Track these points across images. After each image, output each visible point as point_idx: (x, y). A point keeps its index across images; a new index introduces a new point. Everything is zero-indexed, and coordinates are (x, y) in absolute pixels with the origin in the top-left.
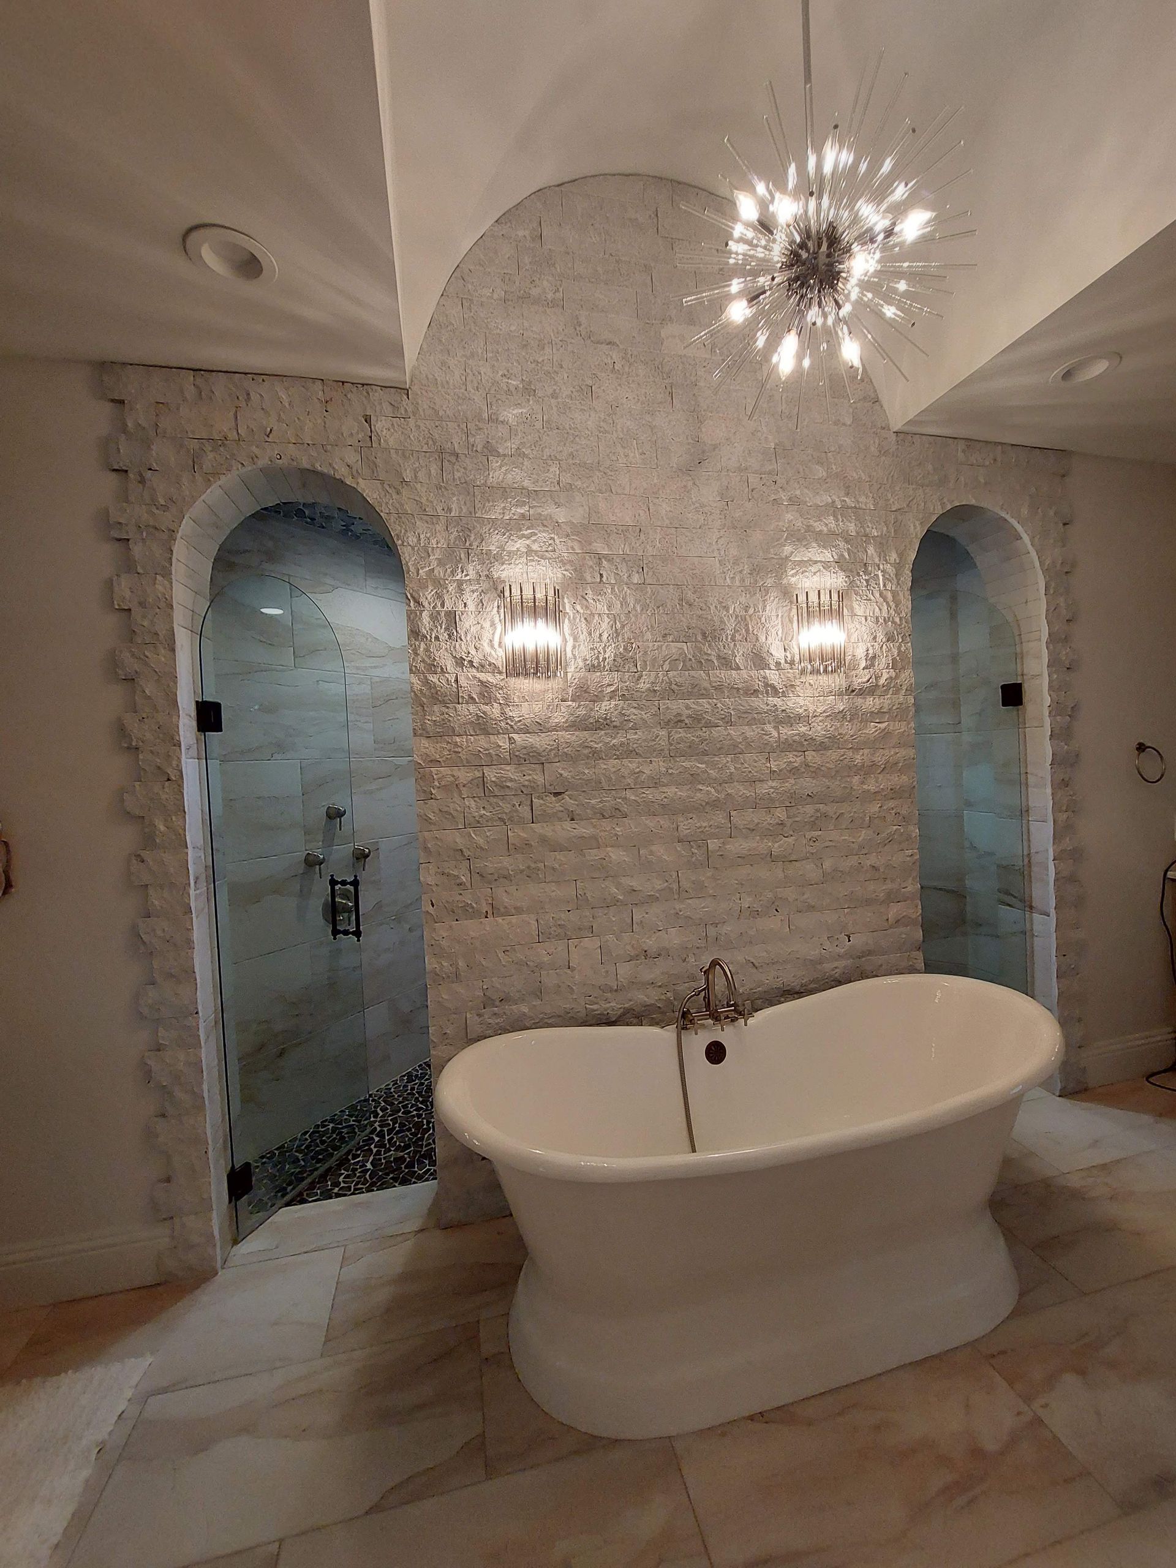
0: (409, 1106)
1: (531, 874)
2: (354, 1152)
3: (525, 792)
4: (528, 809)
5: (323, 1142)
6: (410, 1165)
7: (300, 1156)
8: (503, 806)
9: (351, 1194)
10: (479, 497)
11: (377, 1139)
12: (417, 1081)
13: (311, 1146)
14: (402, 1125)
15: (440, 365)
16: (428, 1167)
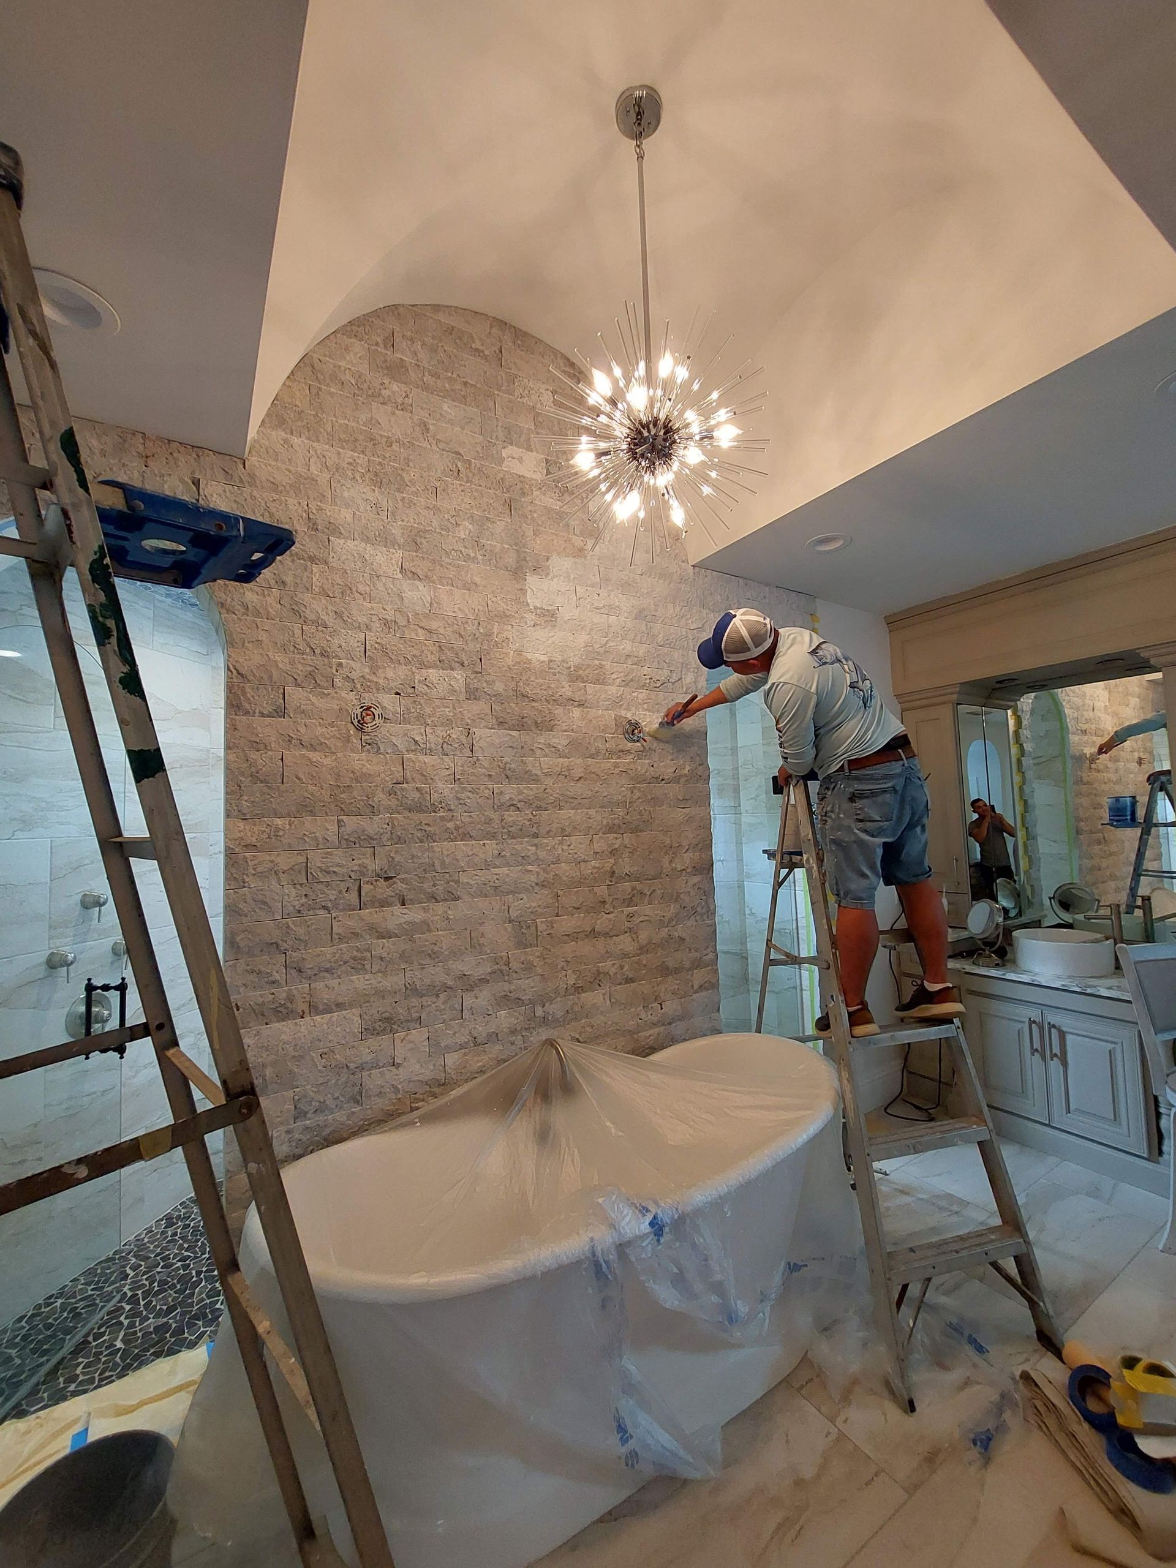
0: (171, 1256)
1: (358, 965)
2: (95, 1331)
3: (353, 877)
4: (355, 894)
5: (48, 1327)
6: (179, 1331)
7: (13, 1352)
8: (328, 892)
9: (95, 1388)
10: (318, 574)
11: (128, 1307)
12: (180, 1223)
13: (31, 1335)
14: (162, 1283)
15: (282, 442)
16: (202, 1329)
